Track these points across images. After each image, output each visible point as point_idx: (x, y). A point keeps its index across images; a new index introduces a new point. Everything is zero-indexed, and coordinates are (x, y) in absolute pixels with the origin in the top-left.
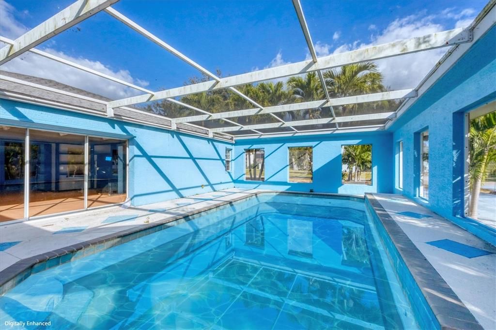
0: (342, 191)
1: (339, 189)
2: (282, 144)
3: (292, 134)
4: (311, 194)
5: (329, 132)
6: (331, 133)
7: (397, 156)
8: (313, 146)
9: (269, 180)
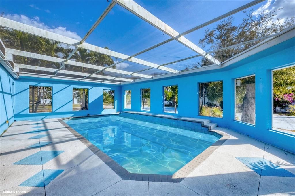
0: (103, 113)
1: (102, 112)
2: (68, 85)
3: (79, 80)
4: (88, 117)
5: (100, 82)
6: (100, 83)
7: (124, 96)
8: (89, 88)
9: (55, 112)
